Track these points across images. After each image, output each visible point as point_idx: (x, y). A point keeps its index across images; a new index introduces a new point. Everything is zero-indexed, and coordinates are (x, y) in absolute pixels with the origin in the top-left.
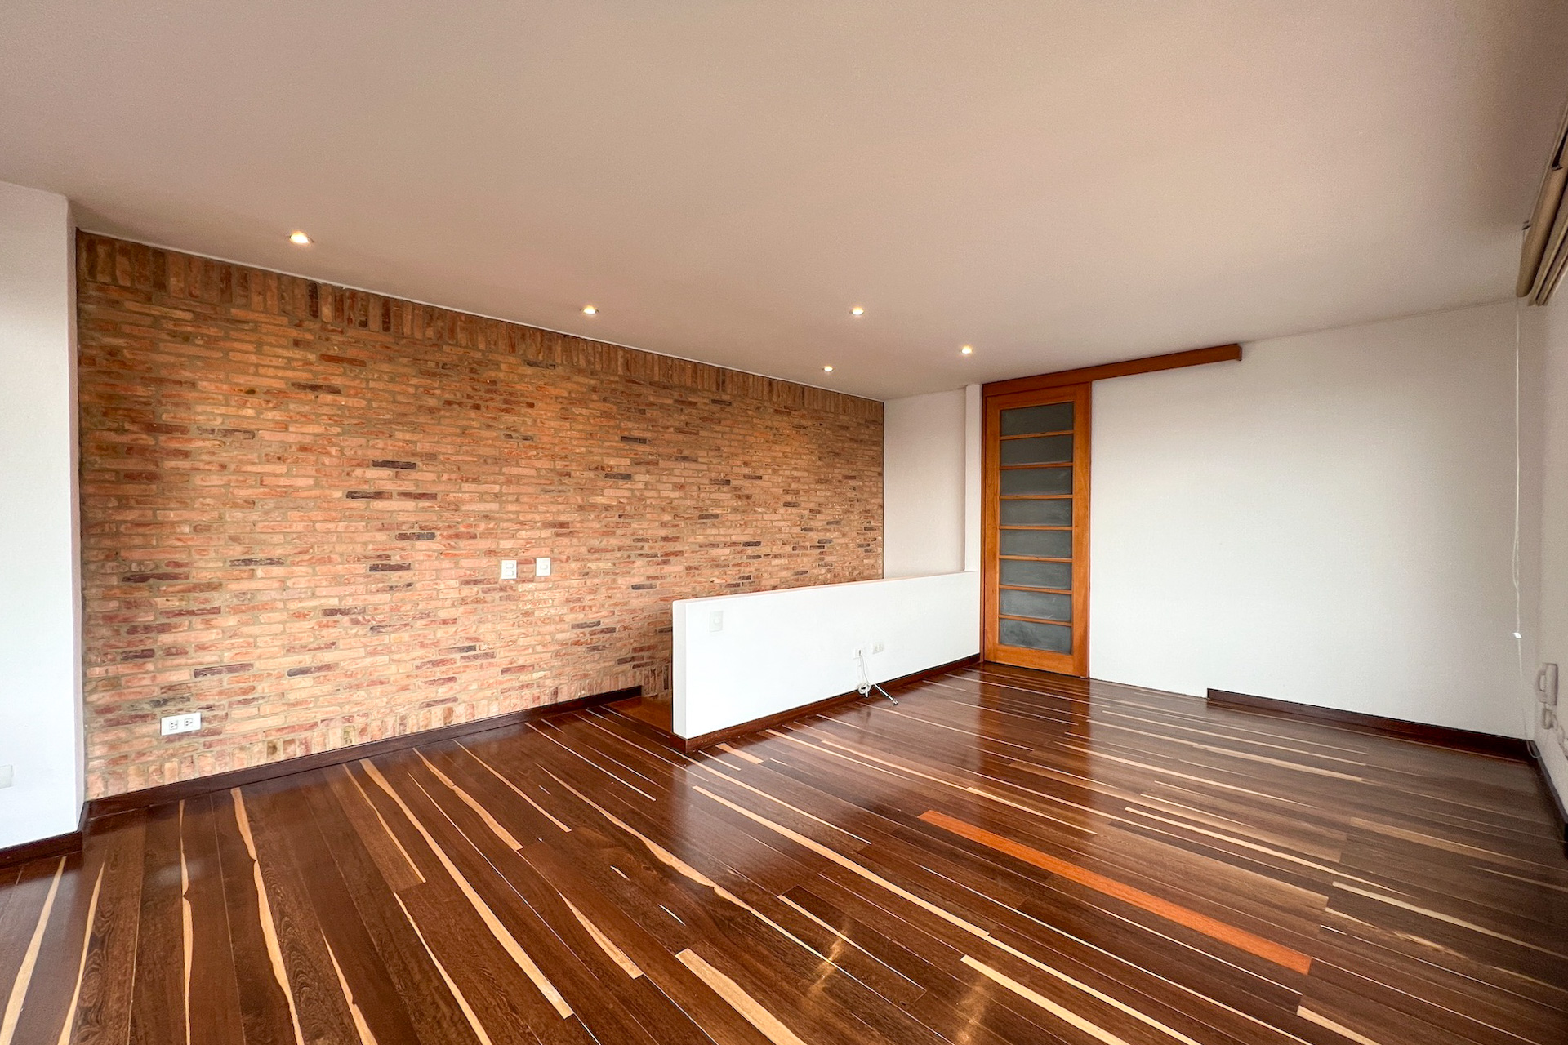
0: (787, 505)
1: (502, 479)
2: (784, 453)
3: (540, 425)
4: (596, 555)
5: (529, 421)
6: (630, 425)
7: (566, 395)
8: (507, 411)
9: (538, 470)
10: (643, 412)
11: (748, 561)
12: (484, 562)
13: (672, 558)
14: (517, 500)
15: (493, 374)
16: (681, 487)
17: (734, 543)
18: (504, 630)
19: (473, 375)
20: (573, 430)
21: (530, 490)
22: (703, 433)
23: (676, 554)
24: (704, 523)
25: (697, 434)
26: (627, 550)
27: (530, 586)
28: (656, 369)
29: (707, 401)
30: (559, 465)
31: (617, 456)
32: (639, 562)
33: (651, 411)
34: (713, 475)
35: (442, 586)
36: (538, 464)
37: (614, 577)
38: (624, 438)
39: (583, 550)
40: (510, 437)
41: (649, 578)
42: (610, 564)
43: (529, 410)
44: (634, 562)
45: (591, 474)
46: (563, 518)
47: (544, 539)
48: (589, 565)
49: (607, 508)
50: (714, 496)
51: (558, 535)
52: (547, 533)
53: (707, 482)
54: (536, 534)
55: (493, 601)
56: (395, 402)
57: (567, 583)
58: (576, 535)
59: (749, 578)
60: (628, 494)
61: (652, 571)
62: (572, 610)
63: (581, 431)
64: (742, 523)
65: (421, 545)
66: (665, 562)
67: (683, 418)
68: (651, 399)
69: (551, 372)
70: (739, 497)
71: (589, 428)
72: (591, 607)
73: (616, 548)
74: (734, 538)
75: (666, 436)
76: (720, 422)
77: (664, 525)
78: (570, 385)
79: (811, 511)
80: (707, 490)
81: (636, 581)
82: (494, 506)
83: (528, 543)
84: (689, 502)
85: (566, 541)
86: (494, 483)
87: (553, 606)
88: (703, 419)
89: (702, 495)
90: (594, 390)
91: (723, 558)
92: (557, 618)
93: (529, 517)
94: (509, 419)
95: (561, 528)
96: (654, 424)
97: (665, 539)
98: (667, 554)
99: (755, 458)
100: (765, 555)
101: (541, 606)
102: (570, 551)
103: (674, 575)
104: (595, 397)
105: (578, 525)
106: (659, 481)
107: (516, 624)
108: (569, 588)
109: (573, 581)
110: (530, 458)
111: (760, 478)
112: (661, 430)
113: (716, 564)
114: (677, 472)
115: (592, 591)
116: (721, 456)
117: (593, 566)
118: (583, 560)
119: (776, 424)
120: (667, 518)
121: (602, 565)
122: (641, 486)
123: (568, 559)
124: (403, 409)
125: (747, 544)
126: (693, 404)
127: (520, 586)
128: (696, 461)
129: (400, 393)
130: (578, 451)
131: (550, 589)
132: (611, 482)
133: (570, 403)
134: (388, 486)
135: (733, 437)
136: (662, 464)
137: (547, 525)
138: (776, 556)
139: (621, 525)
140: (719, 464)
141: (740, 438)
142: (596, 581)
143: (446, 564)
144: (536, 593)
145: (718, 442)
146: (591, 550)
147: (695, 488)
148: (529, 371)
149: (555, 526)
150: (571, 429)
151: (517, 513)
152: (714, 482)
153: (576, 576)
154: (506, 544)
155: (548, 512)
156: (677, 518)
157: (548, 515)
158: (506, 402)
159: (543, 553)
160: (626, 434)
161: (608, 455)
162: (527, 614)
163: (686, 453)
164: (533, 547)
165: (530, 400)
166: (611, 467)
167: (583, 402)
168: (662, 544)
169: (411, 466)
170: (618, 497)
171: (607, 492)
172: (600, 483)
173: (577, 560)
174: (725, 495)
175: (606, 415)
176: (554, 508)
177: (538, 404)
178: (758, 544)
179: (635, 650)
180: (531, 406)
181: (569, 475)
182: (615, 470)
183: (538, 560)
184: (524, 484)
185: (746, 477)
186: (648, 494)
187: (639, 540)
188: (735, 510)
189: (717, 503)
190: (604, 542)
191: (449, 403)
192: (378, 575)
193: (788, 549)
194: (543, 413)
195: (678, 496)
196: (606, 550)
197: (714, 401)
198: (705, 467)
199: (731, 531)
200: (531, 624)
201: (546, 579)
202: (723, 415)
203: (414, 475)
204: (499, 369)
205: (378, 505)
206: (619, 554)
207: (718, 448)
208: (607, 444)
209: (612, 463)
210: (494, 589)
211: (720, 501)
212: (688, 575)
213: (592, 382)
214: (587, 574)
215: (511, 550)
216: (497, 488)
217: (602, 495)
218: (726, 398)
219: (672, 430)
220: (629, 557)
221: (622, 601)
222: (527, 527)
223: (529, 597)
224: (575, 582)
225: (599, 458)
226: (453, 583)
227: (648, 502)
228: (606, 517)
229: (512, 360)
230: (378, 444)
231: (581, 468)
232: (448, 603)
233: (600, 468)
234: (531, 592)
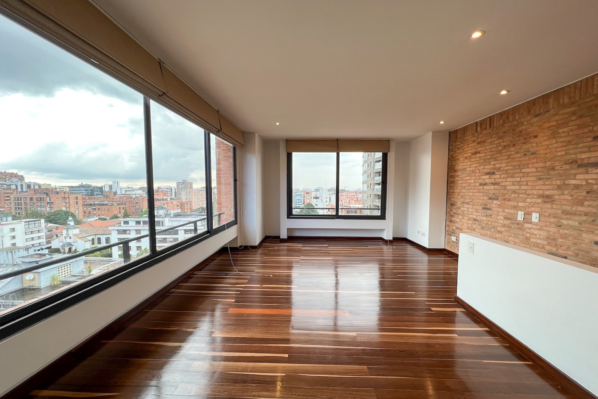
1: (521, 175)
3: (539, 145)
4: (568, 216)
5: (534, 145)
7: (555, 124)
8: (525, 143)
9: (537, 168)
12: (512, 211)
14: (527, 184)
15: (520, 129)
19: (514, 132)
21: (533, 179)
27: (529, 226)
30: (548, 164)
31: (589, 151)
35: (499, 218)
36: (536, 165)
37: (580, 232)
39: (559, 212)
40: (525, 155)
42: (577, 223)
43: (535, 140)
45: (567, 167)
46: (547, 193)
47: (538, 203)
48: (562, 221)
49: (577, 187)
51: (545, 202)
52: (539, 200)
54: (534, 200)
55: (514, 228)
56: (491, 151)
57: (548, 228)
58: (555, 203)
62: (549, 244)
65: (495, 202)
69: (547, 115)
71: (568, 139)
72: (561, 246)
78: (557, 118)
82: (517, 187)
83: (530, 205)
85: (549, 205)
87: (539, 239)
93: (531, 192)
94: (525, 147)
95: (548, 199)
101: (534, 236)
102: (552, 211)
104: (573, 118)
105: (557, 197)
107: (522, 241)
108: (549, 232)
110: (533, 163)
115: (562, 237)
118: (559, 217)
121: (570, 222)
123: (549, 216)
124: (492, 153)
127: (525, 224)
129: (492, 148)
130: (559, 154)
131: (538, 229)
132: (581, 170)
133: (557, 128)
134: (488, 181)
137: (540, 196)
142: (566, 231)
143: (501, 210)
144: (532, 230)
146: (565, 212)
148: (536, 119)
149: (544, 197)
150: (557, 142)
151: (526, 190)
153: (553, 225)
154: (521, 204)
155: (540, 189)
157: (540, 191)
158: (525, 139)
159: (537, 211)
161: (581, 153)
162: (527, 238)
164: (532, 207)
165: (536, 134)
166: (583, 159)
167: (565, 124)
169: (493, 173)
170: (587, 180)
171: (578, 177)
172: (574, 172)
173: (555, 217)
175: (580, 127)
176: (543, 187)
177: (540, 135)
180: (536, 137)
181: (553, 169)
182: (586, 161)
183: (533, 213)
184: (530, 176)
190: (574, 209)
191: (505, 147)
192: (484, 210)
194: (541, 138)
196: (575, 214)
201: (536, 224)
203: (494, 176)
204: (523, 125)
205: (485, 187)
208: (580, 145)
209: (584, 157)
210: (515, 223)
213: (573, 109)
214: (560, 226)
215: (523, 207)
216: (519, 179)
217: (575, 179)
221: (584, 249)
222: (530, 197)
223: (528, 231)
224: (553, 229)
226: (502, 218)
228: (576, 193)
229: (529, 118)
230: (486, 167)
231: (561, 164)
232: (500, 225)
233: (574, 162)
234: (530, 228)
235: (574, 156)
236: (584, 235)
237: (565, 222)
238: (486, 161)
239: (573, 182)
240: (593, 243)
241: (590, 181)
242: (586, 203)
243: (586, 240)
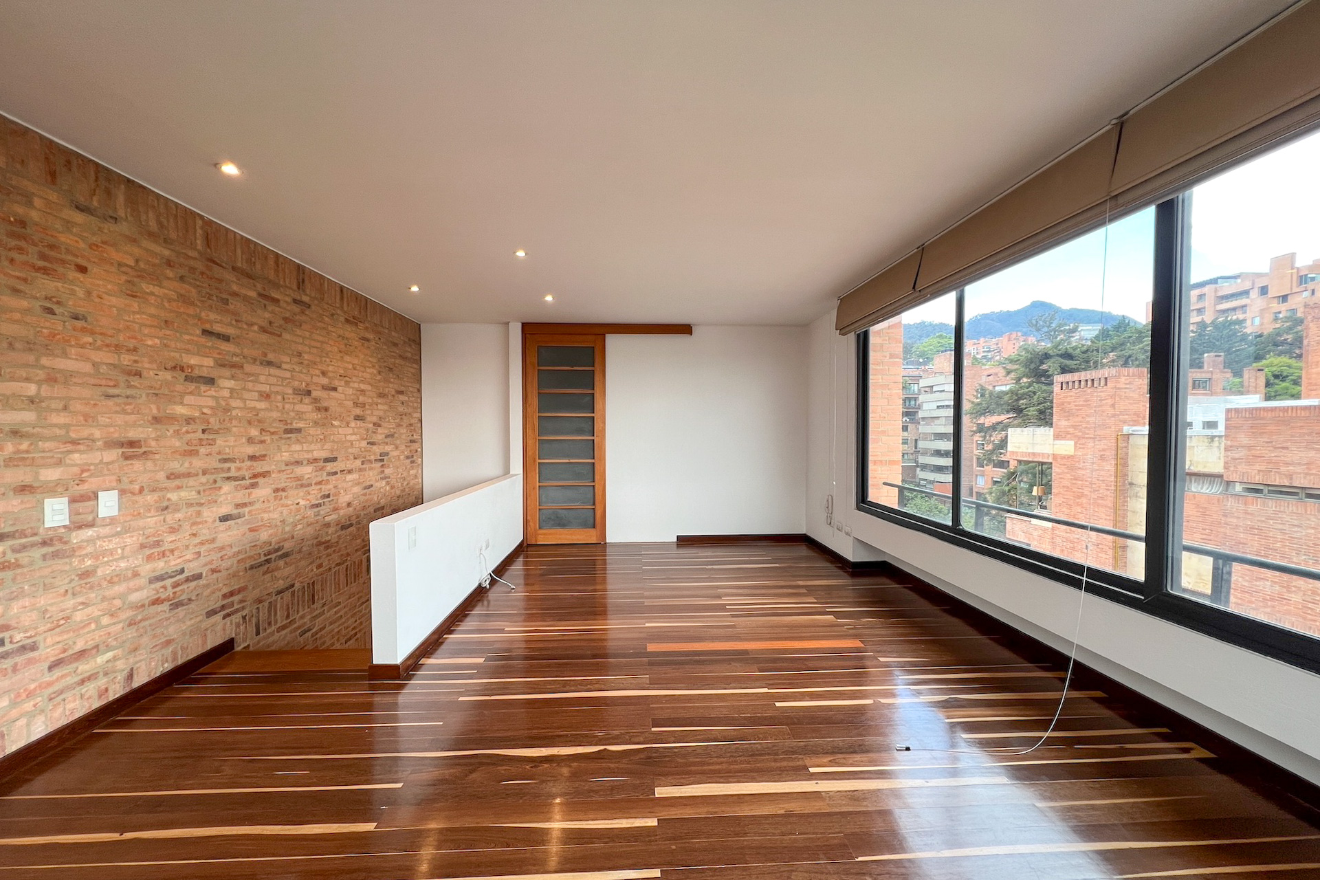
0: (357, 418)
1: (40, 375)
2: (353, 364)
3: (97, 300)
4: (177, 482)
5: (80, 293)
6: (212, 316)
7: (132, 263)
8: (45, 271)
9: (95, 364)
10: (226, 302)
11: (328, 478)
13: (261, 480)
14: (65, 408)
15: (20, 210)
16: (266, 396)
17: (316, 460)
18: (51, 605)
20: (143, 313)
21: (86, 393)
22: (286, 336)
23: (264, 474)
24: (289, 438)
25: (280, 336)
26: (212, 474)
27: (90, 533)
28: (239, 252)
29: (288, 299)
30: (126, 359)
31: (198, 354)
32: (227, 487)
33: (234, 303)
34: (296, 384)
36: (97, 356)
37: (198, 508)
38: (206, 332)
39: (161, 475)
40: (50, 311)
41: (237, 506)
42: (194, 493)
43: (79, 275)
44: (220, 488)
45: (168, 376)
46: (132, 434)
47: (108, 464)
48: (169, 495)
50: (298, 407)
51: (127, 458)
52: (112, 455)
53: (290, 391)
54: (95, 457)
55: (31, 563)
57: (141, 523)
58: (151, 456)
59: (328, 496)
60: (212, 403)
61: (240, 496)
62: (149, 558)
63: (152, 316)
64: (322, 437)
66: (254, 485)
67: (267, 315)
68: (235, 288)
69: (109, 226)
70: (319, 409)
71: (163, 314)
72: (172, 551)
73: (201, 472)
74: (316, 454)
75: (251, 335)
76: (301, 326)
77: (250, 441)
78: (136, 251)
79: (374, 424)
80: (291, 400)
81: (225, 510)
82: (29, 416)
83: (83, 471)
84: (275, 414)
85: (137, 465)
86: (27, 380)
87: (122, 558)
88: (286, 319)
89: (287, 406)
90: (169, 264)
91: (307, 476)
92: (130, 574)
93: (85, 432)
94: (50, 285)
95: (131, 448)
96: (237, 318)
97: (252, 458)
98: (255, 476)
99: (331, 368)
100: (341, 471)
101: (106, 559)
102: (144, 479)
103: (262, 500)
104: (169, 273)
105: (153, 443)
106: (244, 389)
107: (70, 592)
108: (144, 528)
109: (149, 519)
110: (83, 347)
111: (335, 389)
112: (245, 326)
113: (302, 484)
114: (262, 378)
115: (173, 530)
116: (302, 363)
117: (173, 496)
118: (161, 490)
119: (347, 334)
120: (254, 432)
121: (183, 494)
122: (226, 393)
123: (141, 490)
125: (327, 460)
126: (276, 301)
127: (74, 534)
128: (280, 367)
130: (150, 343)
131: (117, 534)
132: (192, 387)
133: (138, 276)
135: (313, 343)
136: (248, 368)
137: (110, 444)
138: (350, 472)
139: (204, 443)
140: (300, 372)
141: (318, 345)
142: (178, 516)
144: (98, 543)
145: (300, 348)
146: (171, 476)
147: (279, 398)
148: (79, 218)
149: (122, 445)
150: (139, 312)
151: (67, 427)
152: (297, 392)
153: (153, 513)
154: (50, 475)
155: (111, 425)
156: (263, 433)
157: (112, 430)
158: (43, 257)
159: (107, 484)
160: (208, 327)
161: (188, 351)
162: (86, 574)
163: (271, 357)
164: (91, 476)
165: (81, 262)
166: (192, 367)
167: (156, 279)
168: (249, 463)
170: (201, 407)
171: (189, 399)
172: (180, 388)
173: (153, 491)
174: (306, 407)
175: (184, 299)
176: (120, 419)
177: (94, 269)
178: (334, 459)
179: (225, 596)
180: (83, 270)
181: (139, 374)
182: (197, 372)
183: (100, 494)
184: (76, 384)
185: (324, 388)
186: (235, 403)
187: (225, 460)
188: (316, 423)
189: (300, 416)
190: (186, 465)
193: (358, 462)
194: (101, 282)
195: (263, 407)
196: (189, 475)
197: (295, 301)
198: (288, 375)
199: (312, 447)
200: (91, 588)
201: (112, 521)
202: (304, 318)
204: (29, 204)
206: (204, 479)
207: (300, 354)
208: (186, 337)
209: (192, 362)
210: (33, 545)
211: (302, 413)
212: (276, 498)
213: (167, 253)
214: (167, 508)
215: (58, 483)
216: (32, 389)
217: (182, 403)
218: (305, 299)
219: (256, 328)
220: (215, 481)
221: (208, 538)
222: (82, 447)
223: (90, 549)
224: (152, 521)
225: (177, 355)
227: (234, 413)
228: (187, 432)
231: (154, 366)
233: (178, 368)
234: (91, 541)
236: (206, 512)
239: (180, 410)
240: (218, 521)
241: (205, 410)
243: (208, 520)
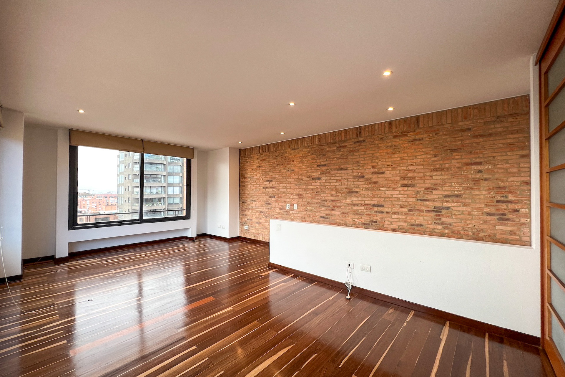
0: (403, 186)
1: (287, 182)
2: (401, 158)
3: (295, 166)
4: (310, 205)
5: (293, 166)
6: (320, 160)
7: (302, 156)
8: (288, 164)
9: (295, 179)
10: (325, 155)
12: (283, 204)
14: (290, 188)
15: (285, 155)
16: (340, 181)
17: (366, 205)
19: (282, 157)
21: (293, 185)
23: (337, 207)
26: (319, 204)
27: (293, 212)
30: (300, 177)
31: (316, 172)
32: (323, 209)
33: (327, 154)
34: (355, 174)
35: (276, 209)
36: (294, 177)
37: (314, 213)
38: (318, 166)
39: (306, 203)
40: (289, 171)
41: (326, 215)
42: (313, 208)
43: (293, 163)
44: (321, 208)
45: (308, 179)
46: (300, 193)
47: (296, 199)
49: (312, 189)
50: (355, 183)
51: (299, 198)
52: (297, 197)
53: (352, 177)
54: (294, 197)
55: (285, 215)
56: (269, 167)
57: (301, 212)
58: (304, 198)
59: (376, 222)
60: (319, 184)
61: (328, 212)
63: (306, 166)
64: (371, 195)
65: (273, 199)
66: (333, 210)
67: (341, 153)
68: (328, 149)
69: (298, 150)
70: (370, 183)
71: (308, 164)
73: (315, 203)
74: (366, 202)
75: (334, 162)
76: (358, 151)
77: (332, 195)
78: (302, 152)
80: (352, 181)
81: (322, 215)
82: (285, 190)
83: (292, 200)
84: (343, 186)
85: (301, 200)
87: (298, 219)
88: (350, 151)
89: (349, 183)
90: (309, 152)
91: (360, 211)
93: (293, 192)
94: (288, 166)
95: (300, 196)
96: (329, 158)
97: (333, 201)
98: (334, 207)
99: (379, 164)
100: (386, 212)
101: (295, 218)
102: (302, 203)
103: (336, 215)
104: (309, 154)
105: (305, 195)
106: (330, 179)
108: (302, 214)
110: (293, 176)
111: (383, 173)
112: (332, 160)
114: (338, 175)
115: (308, 216)
116: (359, 165)
118: (306, 206)
120: (334, 193)
121: (311, 208)
122: (324, 181)
123: (302, 205)
124: (270, 168)
125: (375, 205)
126: (345, 147)
127: (291, 211)
129: (270, 165)
130: (304, 172)
131: (297, 214)
132: (314, 181)
133: (303, 158)
134: (268, 186)
135: (365, 156)
136: (332, 173)
137: (297, 195)
138: (395, 213)
139: (317, 195)
141: (370, 155)
142: (309, 213)
143: (277, 204)
144: (294, 214)
145: (358, 160)
146: (309, 203)
148: (293, 151)
150: (303, 166)
151: (290, 191)
152: (355, 177)
153: (304, 211)
154: (288, 200)
155: (297, 191)
156: (338, 193)
157: (297, 192)
158: (288, 162)
159: (296, 203)
160: (319, 164)
161: (313, 172)
163: (342, 167)
165: (293, 160)
166: (314, 176)
167: (306, 157)
169: (271, 181)
171: (313, 184)
172: (311, 182)
173: (304, 206)
174: (361, 183)
175: (312, 159)
176: (298, 190)
177: (295, 160)
178: (382, 206)
180: (293, 161)
181: (302, 180)
183: (294, 205)
184: (292, 183)
185: (373, 173)
186: (326, 184)
187: (323, 201)
188: (367, 189)
189: (357, 186)
190: (312, 201)
191: (277, 165)
192: (267, 205)
193: (405, 210)
194: (296, 162)
195: (338, 184)
196: (312, 204)
197: (355, 143)
198: (351, 171)
199: (365, 199)
201: (296, 211)
202: (360, 147)
203: (272, 183)
204: (287, 153)
205: (267, 190)
206: (316, 205)
207: (358, 162)
208: (313, 168)
209: (314, 174)
210: (285, 212)
213: (309, 149)
214: (307, 210)
216: (286, 185)
217: (311, 185)
218: (361, 139)
220: (320, 206)
221: (317, 221)
222: (292, 195)
226: (278, 209)
227: (326, 187)
228: (312, 192)
229: (289, 150)
230: (267, 176)
231: (305, 177)
232: (277, 213)
233: (310, 177)
234: (293, 214)
235: (310, 173)
236: (317, 214)
237: (308, 208)
238: (266, 173)
239: (311, 187)
240: (320, 217)
241: (317, 187)
242: (316, 198)
243: (317, 216)
